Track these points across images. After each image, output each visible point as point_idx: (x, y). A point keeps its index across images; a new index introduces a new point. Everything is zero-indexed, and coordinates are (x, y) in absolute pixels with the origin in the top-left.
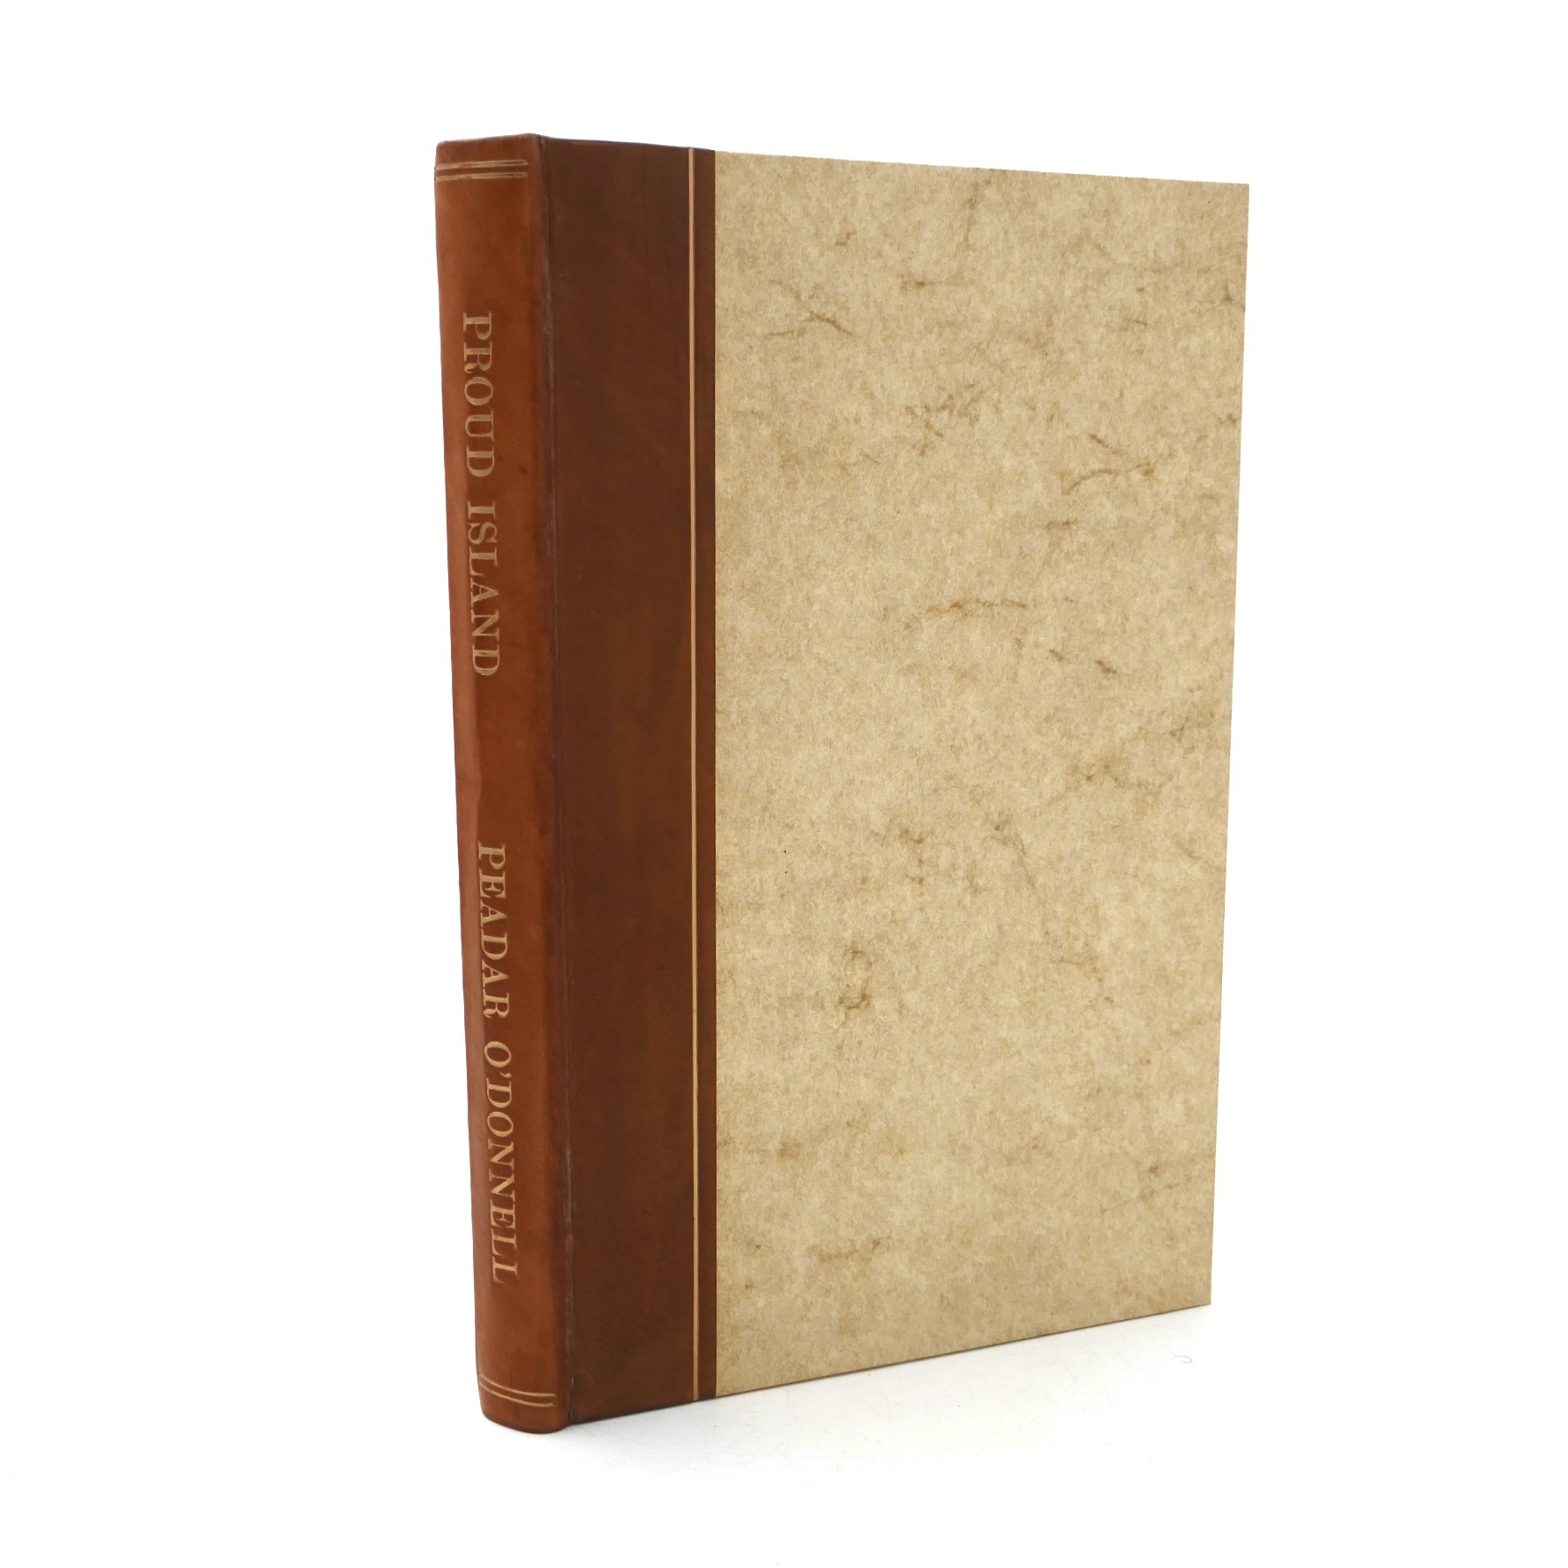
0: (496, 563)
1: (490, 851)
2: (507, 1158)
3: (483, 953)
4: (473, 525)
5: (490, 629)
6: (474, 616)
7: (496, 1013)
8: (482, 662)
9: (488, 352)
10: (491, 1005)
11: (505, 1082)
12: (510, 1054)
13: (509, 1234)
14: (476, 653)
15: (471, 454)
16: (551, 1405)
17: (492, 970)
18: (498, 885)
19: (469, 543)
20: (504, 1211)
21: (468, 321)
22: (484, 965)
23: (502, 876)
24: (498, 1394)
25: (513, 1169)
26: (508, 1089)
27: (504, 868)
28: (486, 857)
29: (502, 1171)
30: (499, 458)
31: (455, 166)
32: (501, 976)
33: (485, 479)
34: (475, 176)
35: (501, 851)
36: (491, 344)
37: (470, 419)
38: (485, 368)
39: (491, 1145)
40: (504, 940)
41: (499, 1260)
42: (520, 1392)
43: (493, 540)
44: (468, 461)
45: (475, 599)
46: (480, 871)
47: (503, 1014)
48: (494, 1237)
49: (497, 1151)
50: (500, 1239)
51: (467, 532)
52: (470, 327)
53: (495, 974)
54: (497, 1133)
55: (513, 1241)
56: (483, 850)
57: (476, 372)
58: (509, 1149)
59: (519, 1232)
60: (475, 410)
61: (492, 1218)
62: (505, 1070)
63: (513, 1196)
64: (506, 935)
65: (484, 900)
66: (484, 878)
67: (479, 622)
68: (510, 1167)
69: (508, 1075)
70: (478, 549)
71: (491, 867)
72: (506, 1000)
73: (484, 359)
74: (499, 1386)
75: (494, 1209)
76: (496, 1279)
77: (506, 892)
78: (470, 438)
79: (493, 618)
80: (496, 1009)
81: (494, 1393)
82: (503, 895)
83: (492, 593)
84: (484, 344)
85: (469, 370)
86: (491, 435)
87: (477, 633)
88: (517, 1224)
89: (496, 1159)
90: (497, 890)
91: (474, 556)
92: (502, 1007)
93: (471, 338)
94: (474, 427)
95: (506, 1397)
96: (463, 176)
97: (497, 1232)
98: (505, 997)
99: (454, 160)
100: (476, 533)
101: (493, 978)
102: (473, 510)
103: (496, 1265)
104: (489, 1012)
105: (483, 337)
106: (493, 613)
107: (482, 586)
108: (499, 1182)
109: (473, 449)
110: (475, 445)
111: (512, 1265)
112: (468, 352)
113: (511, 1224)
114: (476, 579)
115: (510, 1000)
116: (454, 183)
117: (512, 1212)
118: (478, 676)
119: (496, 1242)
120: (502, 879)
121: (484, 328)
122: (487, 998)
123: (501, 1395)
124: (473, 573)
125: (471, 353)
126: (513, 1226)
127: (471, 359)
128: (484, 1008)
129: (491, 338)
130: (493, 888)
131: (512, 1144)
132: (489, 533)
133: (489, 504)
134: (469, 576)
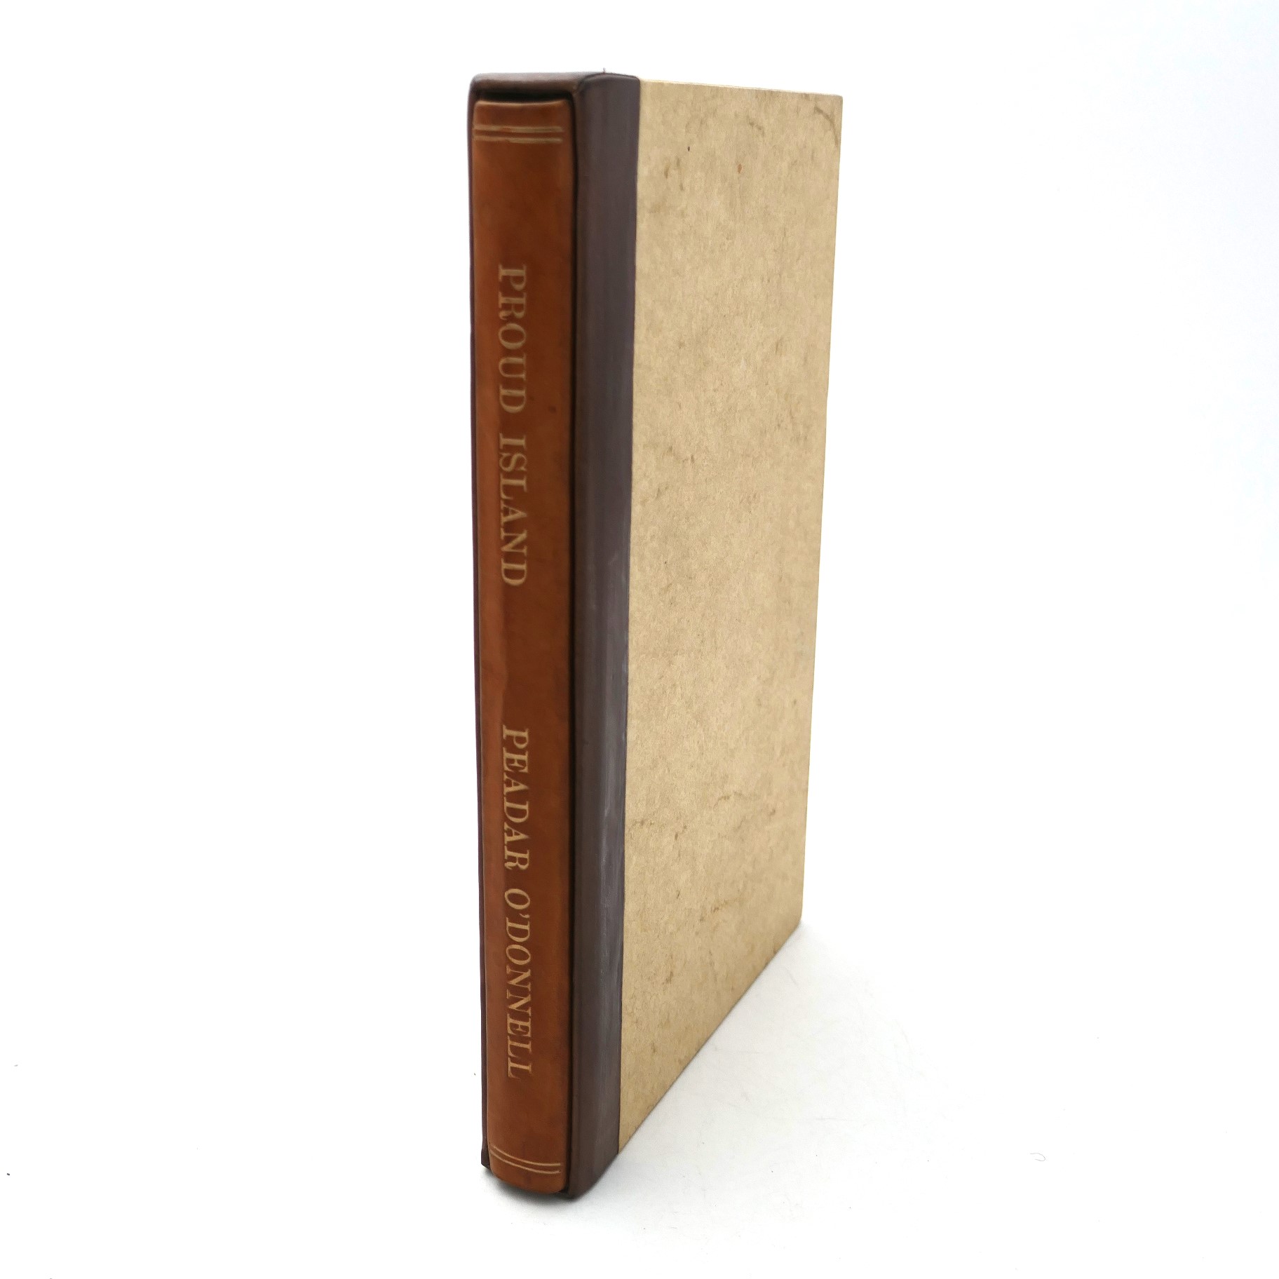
0: (525, 489)
1: (514, 733)
2: (525, 982)
3: (506, 816)
4: (505, 455)
5: (520, 546)
6: (503, 534)
7: (517, 866)
8: (510, 573)
9: (522, 301)
10: (512, 859)
11: (524, 922)
12: (529, 899)
13: (525, 1041)
14: (505, 566)
15: (503, 392)
16: (558, 1172)
17: (514, 831)
18: (521, 762)
19: (500, 470)
20: (520, 1023)
21: (503, 272)
22: (506, 827)
23: (524, 755)
24: (510, 1163)
25: (530, 990)
26: (527, 927)
27: (527, 748)
28: (510, 738)
29: (519, 992)
30: (530, 397)
31: (494, 128)
32: (522, 836)
33: (517, 415)
34: (513, 140)
35: (525, 734)
36: (525, 294)
37: (503, 361)
38: (520, 315)
39: (509, 970)
40: (526, 807)
41: (513, 1060)
42: (531, 1163)
43: (523, 468)
44: (501, 398)
45: (504, 519)
46: (504, 749)
47: (523, 867)
48: (510, 1043)
49: (515, 976)
50: (516, 1044)
51: (499, 460)
52: (506, 278)
53: (517, 834)
54: (516, 962)
55: (528, 1046)
56: (507, 732)
57: (511, 319)
58: (527, 975)
59: (532, 1040)
60: (508, 353)
61: (509, 1028)
62: (524, 912)
63: (529, 1012)
64: (527, 802)
65: (508, 773)
66: (507, 755)
67: (508, 540)
68: (527, 989)
69: (527, 916)
70: (509, 475)
71: (515, 747)
72: (526, 856)
73: (519, 307)
74: (513, 1158)
75: (510, 1021)
76: (510, 1074)
77: (529, 768)
78: (504, 377)
79: (522, 537)
80: (517, 863)
81: (507, 1162)
82: (526, 770)
83: (519, 514)
84: (519, 294)
85: (504, 317)
86: (523, 376)
87: (506, 548)
88: (532, 1033)
89: (514, 982)
90: (521, 766)
91: (504, 481)
92: (523, 861)
93: (507, 287)
94: (507, 368)
95: (519, 1166)
96: (500, 139)
97: (513, 1038)
98: (526, 853)
99: (494, 123)
100: (507, 462)
101: (514, 838)
102: (504, 441)
103: (511, 1064)
104: (509, 865)
105: (519, 287)
106: (521, 532)
107: (511, 509)
108: (517, 1000)
109: (505, 387)
110: (508, 384)
111: (527, 1065)
112: (502, 300)
113: (526, 1033)
114: (507, 502)
115: (530, 856)
116: (492, 144)
117: (528, 1024)
118: (507, 586)
119: (511, 1046)
120: (525, 757)
121: (518, 279)
122: (508, 853)
123: (513, 1164)
124: (503, 496)
125: (506, 302)
126: (529, 1035)
127: (506, 307)
128: (506, 861)
129: (526, 289)
130: (516, 764)
131: (529, 970)
132: (520, 462)
133: (521, 438)
134: (500, 498)
